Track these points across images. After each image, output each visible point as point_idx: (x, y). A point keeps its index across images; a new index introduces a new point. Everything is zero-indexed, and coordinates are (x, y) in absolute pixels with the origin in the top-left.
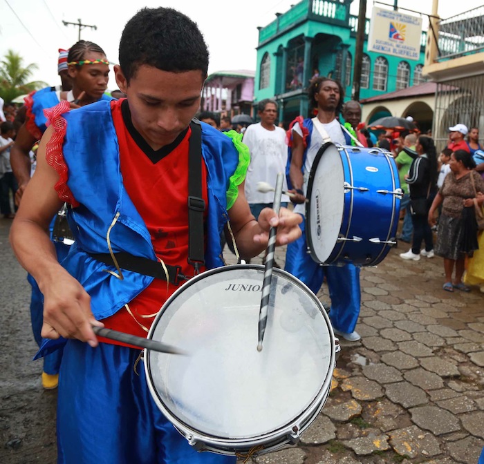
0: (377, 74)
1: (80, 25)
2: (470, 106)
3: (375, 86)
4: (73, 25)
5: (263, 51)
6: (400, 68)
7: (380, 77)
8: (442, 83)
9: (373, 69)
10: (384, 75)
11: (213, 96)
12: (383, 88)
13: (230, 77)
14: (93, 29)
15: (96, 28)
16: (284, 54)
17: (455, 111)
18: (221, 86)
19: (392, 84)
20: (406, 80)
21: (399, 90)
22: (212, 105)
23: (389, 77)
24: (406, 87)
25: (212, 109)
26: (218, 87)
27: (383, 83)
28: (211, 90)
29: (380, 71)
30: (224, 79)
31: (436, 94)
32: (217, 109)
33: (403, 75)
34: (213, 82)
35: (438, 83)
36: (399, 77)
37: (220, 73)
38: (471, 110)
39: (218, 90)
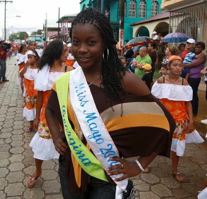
0: (140, 9)
1: (6, 1)
2: (190, 24)
3: (140, 16)
4: (2, 2)
5: (83, 4)
6: (153, 5)
7: (142, 11)
8: (173, 12)
9: (138, 7)
10: (144, 10)
11: (64, 27)
12: (144, 16)
13: (71, 17)
14: (11, 2)
15: (12, 2)
16: (92, 4)
17: (181, 27)
18: (67, 22)
19: (149, 13)
20: (157, 10)
21: (153, 16)
22: (64, 31)
23: (147, 10)
24: (157, 14)
25: (64, 33)
26: (66, 22)
27: (144, 14)
28: (63, 24)
29: (142, 7)
30: (68, 19)
31: (170, 18)
32: (66, 33)
33: (155, 8)
34: (64, 21)
35: (170, 12)
36: (153, 10)
37: (66, 16)
38: (191, 26)
39: (66, 24)
